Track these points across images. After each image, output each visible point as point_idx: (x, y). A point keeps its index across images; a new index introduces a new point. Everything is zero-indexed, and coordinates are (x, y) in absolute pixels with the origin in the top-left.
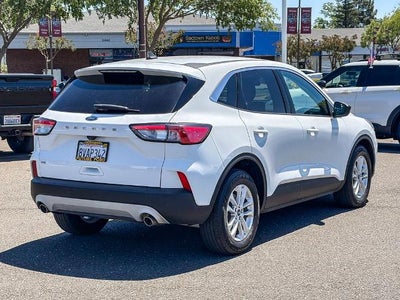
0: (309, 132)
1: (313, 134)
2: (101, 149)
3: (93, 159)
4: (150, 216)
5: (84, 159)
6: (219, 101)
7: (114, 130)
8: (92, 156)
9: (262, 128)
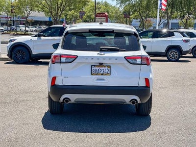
2: (106, 69)
3: (102, 74)
5: (96, 74)
7: (116, 59)
8: (101, 73)
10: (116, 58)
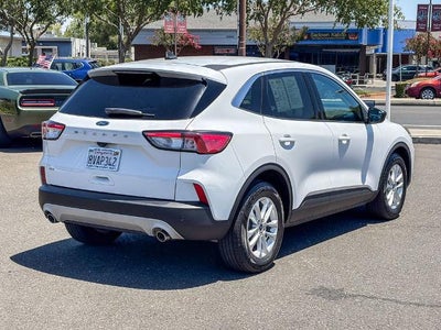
0: (340, 141)
1: (344, 142)
2: (112, 157)
4: (163, 231)
6: (243, 106)
8: (102, 164)
9: (289, 136)
10: (126, 134)
